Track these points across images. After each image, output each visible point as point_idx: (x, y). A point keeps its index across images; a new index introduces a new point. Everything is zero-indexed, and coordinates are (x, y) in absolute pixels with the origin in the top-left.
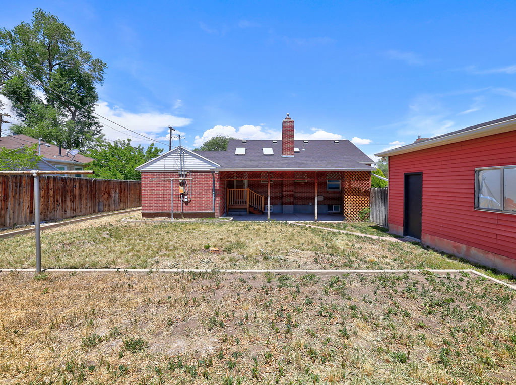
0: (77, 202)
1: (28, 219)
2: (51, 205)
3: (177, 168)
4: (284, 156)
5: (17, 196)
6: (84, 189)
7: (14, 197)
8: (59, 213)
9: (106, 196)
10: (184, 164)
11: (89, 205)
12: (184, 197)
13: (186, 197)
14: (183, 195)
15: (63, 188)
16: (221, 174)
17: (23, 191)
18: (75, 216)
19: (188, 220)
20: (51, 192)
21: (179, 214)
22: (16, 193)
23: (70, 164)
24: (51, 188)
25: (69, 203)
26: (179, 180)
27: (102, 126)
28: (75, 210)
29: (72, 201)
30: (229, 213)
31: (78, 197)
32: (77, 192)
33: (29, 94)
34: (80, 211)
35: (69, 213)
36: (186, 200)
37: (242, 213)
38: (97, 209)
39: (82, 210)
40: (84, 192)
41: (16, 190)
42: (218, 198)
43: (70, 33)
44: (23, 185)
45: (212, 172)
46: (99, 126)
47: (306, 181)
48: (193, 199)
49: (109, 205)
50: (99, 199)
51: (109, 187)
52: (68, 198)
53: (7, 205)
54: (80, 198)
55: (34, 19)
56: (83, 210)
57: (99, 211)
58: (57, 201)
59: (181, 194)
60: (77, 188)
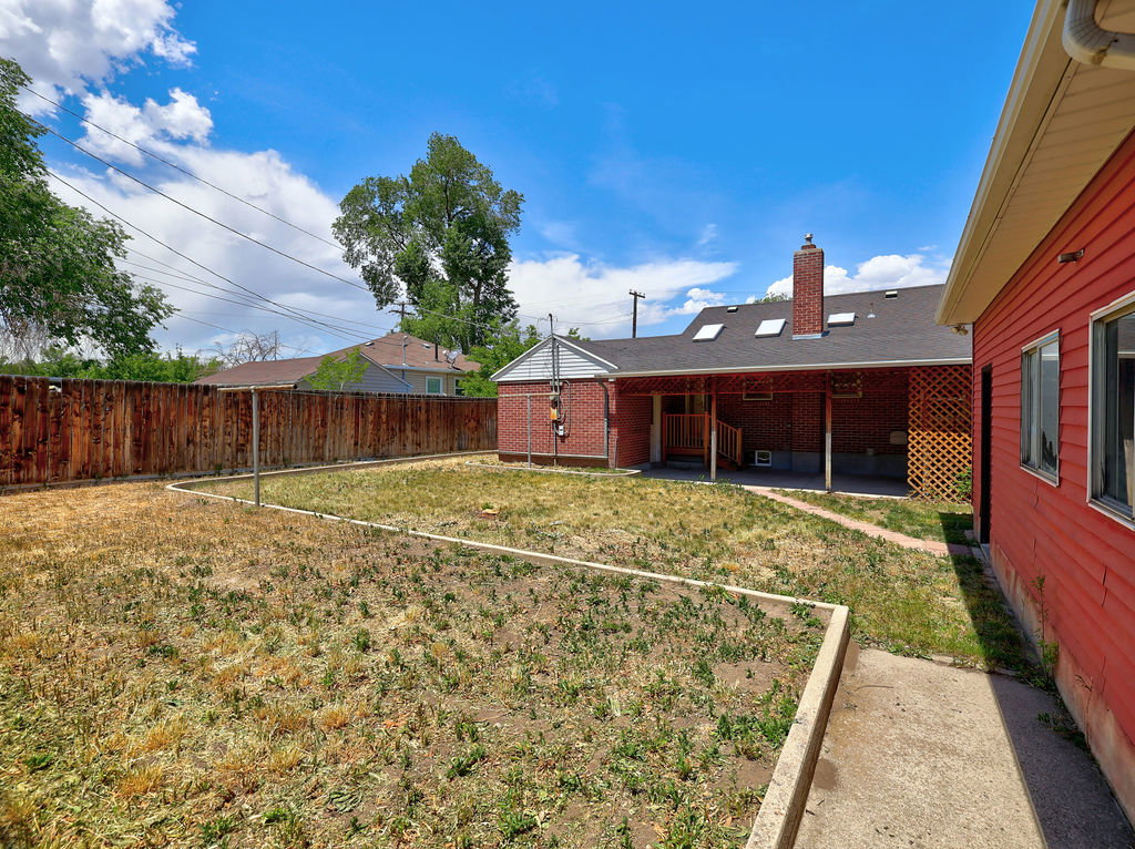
0: (423, 432)
1: (352, 453)
2: (384, 437)
3: (547, 374)
4: (796, 337)
5: (338, 421)
6: (435, 413)
7: (333, 421)
8: (395, 447)
9: (473, 424)
10: (559, 367)
11: (441, 438)
12: (558, 428)
13: (561, 427)
14: (557, 423)
15: (401, 410)
16: (620, 382)
17: (345, 413)
18: (419, 454)
19: (563, 470)
20: (384, 417)
21: (549, 457)
22: (337, 417)
23: (447, 374)
24: (383, 410)
25: (409, 433)
26: (548, 396)
27: (518, 306)
28: (419, 445)
29: (415, 431)
30: (669, 462)
31: (424, 425)
32: (423, 417)
33: (424, 267)
34: (428, 447)
35: (409, 448)
36: (561, 433)
37: (694, 465)
38: (456, 445)
39: (431, 445)
40: (435, 417)
41: (336, 413)
42: (614, 431)
43: (471, 159)
44: (345, 406)
45: (601, 380)
46: (513, 307)
47: (860, 393)
48: (573, 431)
49: (479, 441)
50: (459, 429)
51: (478, 410)
52: (408, 426)
53: (326, 432)
54: (428, 427)
55: (429, 151)
56: (433, 446)
57: (460, 449)
58: (393, 429)
59: (554, 421)
60: (423, 411)
